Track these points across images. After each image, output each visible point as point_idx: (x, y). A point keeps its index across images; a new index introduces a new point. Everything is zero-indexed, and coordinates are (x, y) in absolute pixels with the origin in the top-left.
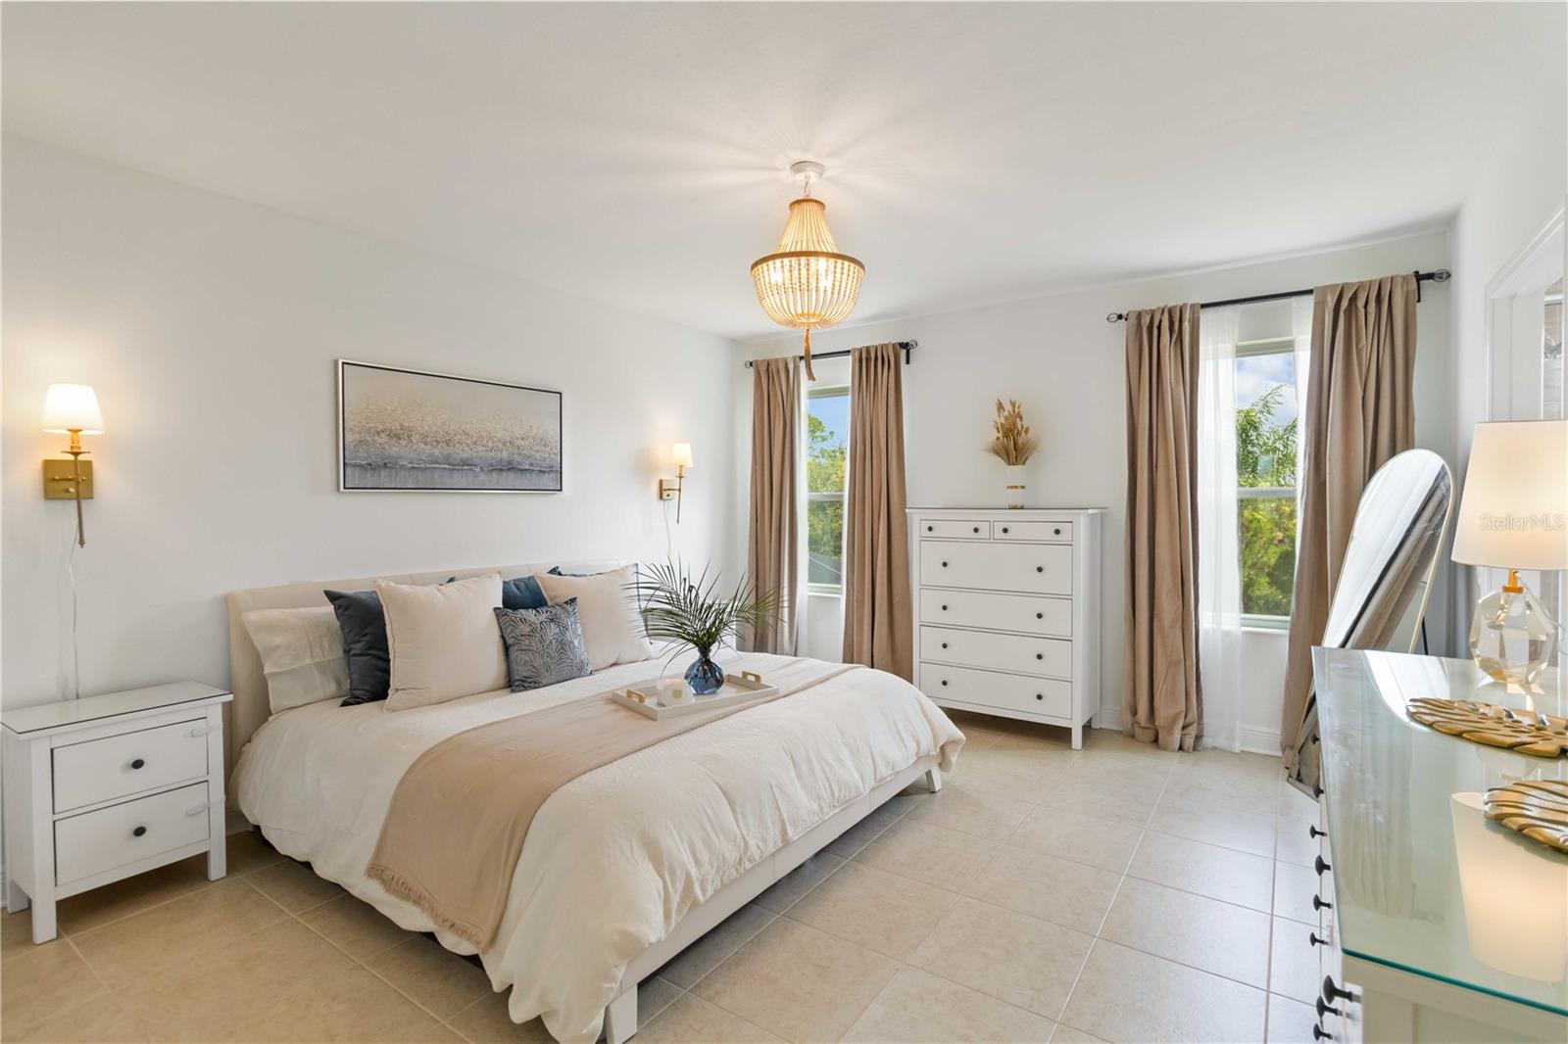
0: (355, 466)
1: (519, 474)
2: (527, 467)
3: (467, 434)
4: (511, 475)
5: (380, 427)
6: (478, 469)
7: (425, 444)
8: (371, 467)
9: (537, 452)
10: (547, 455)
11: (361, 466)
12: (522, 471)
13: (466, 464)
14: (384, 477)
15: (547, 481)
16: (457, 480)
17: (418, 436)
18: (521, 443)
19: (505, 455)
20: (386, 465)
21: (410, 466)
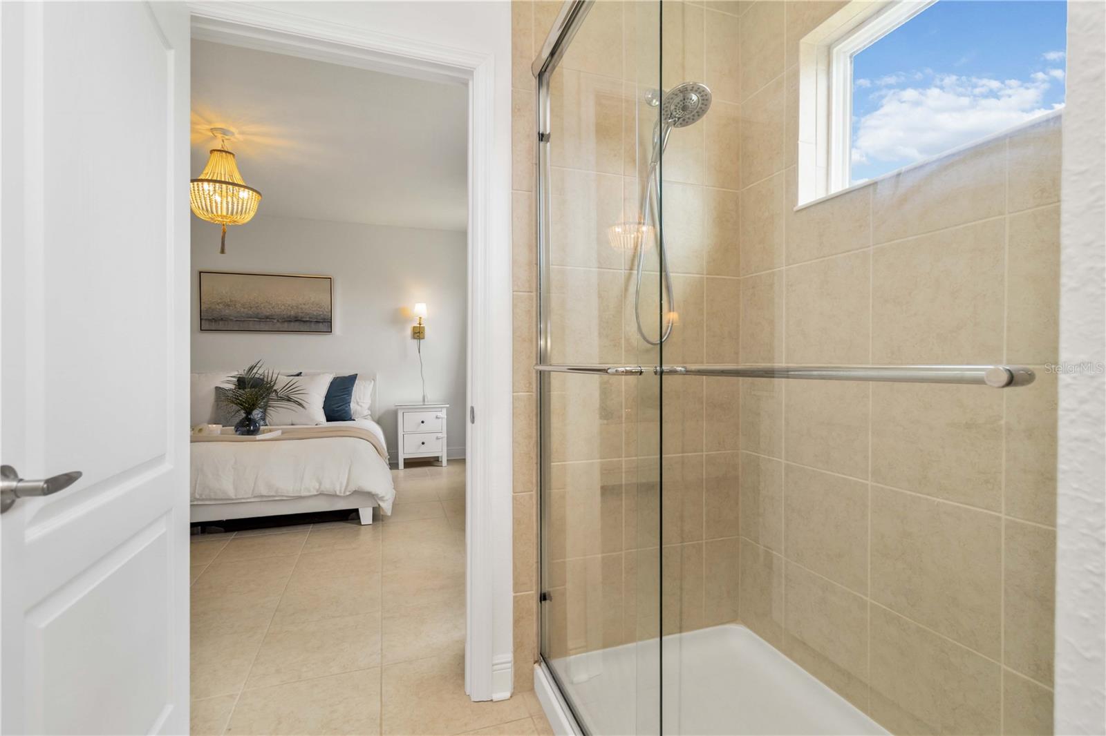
0: (206, 320)
1: (302, 323)
2: (308, 319)
3: (269, 303)
4: (297, 323)
5: (219, 301)
6: (275, 321)
7: (244, 308)
8: (215, 320)
9: (314, 311)
10: (321, 313)
11: (209, 320)
12: (304, 321)
13: (268, 318)
14: (221, 325)
15: (321, 327)
16: (263, 326)
17: (240, 305)
18: (303, 306)
19: (292, 313)
20: (223, 319)
21: (235, 319)
